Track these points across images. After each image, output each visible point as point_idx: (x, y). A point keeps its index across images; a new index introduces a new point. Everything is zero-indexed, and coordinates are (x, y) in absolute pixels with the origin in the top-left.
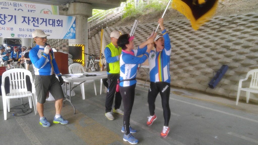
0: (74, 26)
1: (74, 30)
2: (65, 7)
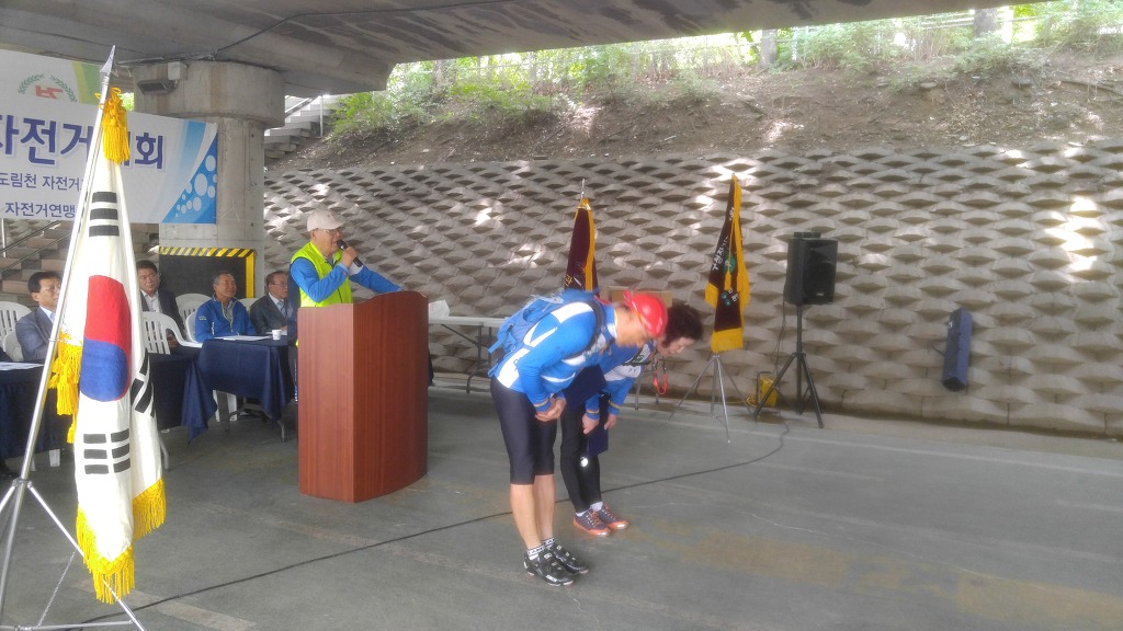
0: (211, 164)
1: (210, 182)
2: (150, 74)
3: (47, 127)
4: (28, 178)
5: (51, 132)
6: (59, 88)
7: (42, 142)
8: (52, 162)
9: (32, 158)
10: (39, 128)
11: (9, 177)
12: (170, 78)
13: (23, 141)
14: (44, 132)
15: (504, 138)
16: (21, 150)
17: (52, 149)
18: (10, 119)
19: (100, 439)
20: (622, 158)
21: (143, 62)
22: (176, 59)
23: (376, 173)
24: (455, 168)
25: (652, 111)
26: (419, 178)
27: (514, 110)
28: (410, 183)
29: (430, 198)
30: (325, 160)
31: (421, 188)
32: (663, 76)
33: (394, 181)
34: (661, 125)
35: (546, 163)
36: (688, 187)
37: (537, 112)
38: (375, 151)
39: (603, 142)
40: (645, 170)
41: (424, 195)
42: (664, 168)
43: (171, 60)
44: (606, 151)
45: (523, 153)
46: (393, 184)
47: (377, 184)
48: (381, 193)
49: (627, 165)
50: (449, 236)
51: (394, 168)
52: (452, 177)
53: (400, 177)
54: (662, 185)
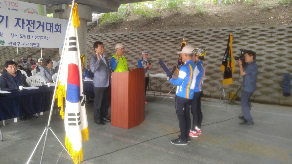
2: (57, 8)
3: (32, 22)
4: (28, 36)
5: (34, 23)
6: (34, 12)
7: (31, 26)
8: (34, 32)
9: (29, 31)
10: (30, 22)
11: (23, 36)
12: (63, 9)
13: (26, 26)
14: (32, 23)
15: (147, 25)
16: (26, 28)
17: (34, 28)
18: (23, 20)
19: (73, 115)
20: (182, 30)
21: (56, 4)
22: (64, 3)
23: (114, 35)
24: (135, 33)
25: (189, 16)
26: (125, 36)
27: (150, 17)
28: (123, 37)
29: (129, 41)
30: (99, 31)
31: (126, 39)
32: (191, 7)
33: (118, 37)
34: (192, 20)
35: (160, 31)
36: (202, 37)
37: (156, 17)
38: (112, 29)
39: (176, 25)
40: (189, 33)
41: (127, 41)
42: (194, 32)
43: (63, 4)
44: (176, 28)
45: (153, 29)
46: (118, 38)
47: (114, 38)
48: (115, 40)
49: (183, 31)
50: (135, 52)
51: (118, 33)
52: (134, 36)
53: (120, 36)
54: (194, 37)
